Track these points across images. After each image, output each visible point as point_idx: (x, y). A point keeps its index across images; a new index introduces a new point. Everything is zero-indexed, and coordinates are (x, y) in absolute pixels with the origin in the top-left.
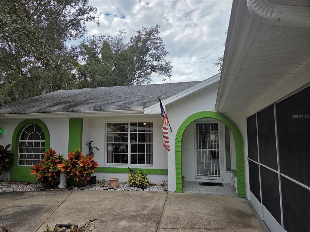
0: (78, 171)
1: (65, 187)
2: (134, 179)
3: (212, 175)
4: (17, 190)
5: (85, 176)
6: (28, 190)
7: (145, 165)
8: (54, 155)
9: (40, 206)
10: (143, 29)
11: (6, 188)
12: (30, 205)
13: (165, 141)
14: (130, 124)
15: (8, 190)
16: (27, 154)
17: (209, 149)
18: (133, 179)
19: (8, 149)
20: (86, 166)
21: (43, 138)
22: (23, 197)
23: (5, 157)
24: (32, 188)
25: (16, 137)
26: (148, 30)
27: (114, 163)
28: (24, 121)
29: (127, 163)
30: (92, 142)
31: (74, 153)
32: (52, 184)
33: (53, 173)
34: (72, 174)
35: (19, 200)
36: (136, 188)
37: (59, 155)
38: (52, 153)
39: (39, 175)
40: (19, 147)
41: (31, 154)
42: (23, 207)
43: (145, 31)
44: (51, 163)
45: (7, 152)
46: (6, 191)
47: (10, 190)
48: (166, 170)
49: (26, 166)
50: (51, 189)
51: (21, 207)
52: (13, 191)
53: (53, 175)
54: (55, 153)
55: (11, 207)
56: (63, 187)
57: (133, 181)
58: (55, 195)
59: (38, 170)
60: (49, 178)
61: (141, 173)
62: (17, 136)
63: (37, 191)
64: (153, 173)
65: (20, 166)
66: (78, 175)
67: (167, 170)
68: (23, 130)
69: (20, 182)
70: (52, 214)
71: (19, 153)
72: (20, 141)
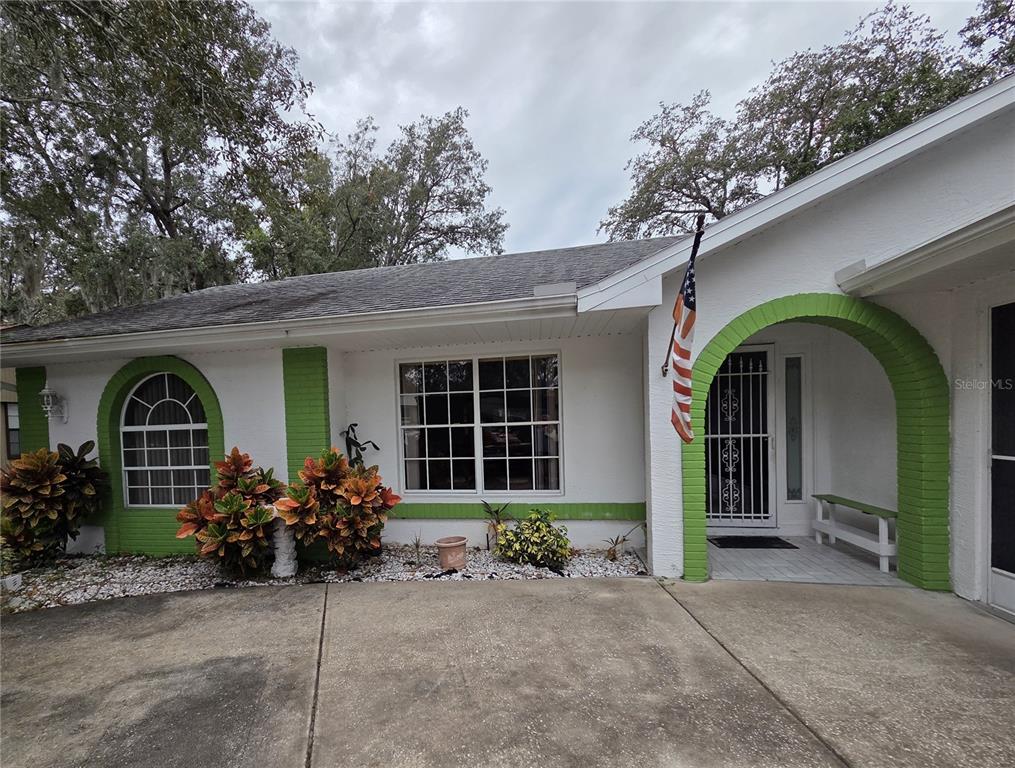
0: (344, 523)
1: (294, 574)
3: (743, 515)
4: (136, 590)
5: (365, 536)
6: (173, 589)
7: (534, 491)
8: (248, 469)
9: (245, 667)
10: (421, 121)
11: (97, 584)
12: (201, 660)
13: (679, 404)
15: (105, 593)
16: (151, 471)
17: (734, 436)
19: (88, 458)
20: (368, 503)
21: (200, 417)
22: (165, 619)
23: (83, 483)
24: (187, 581)
25: (109, 416)
26: (434, 125)
27: (428, 490)
28: (130, 363)
29: (474, 488)
30: (356, 425)
31: (320, 462)
32: (254, 564)
33: (254, 531)
34: (321, 533)
35: (153, 637)
37: (262, 470)
38: (239, 463)
39: (208, 541)
40: (122, 449)
41: (162, 471)
42: (179, 676)
43: (426, 126)
44: (245, 499)
45: (87, 466)
46: (100, 597)
47: (112, 593)
49: (151, 506)
50: (251, 583)
51: (171, 678)
52: (122, 595)
53: (255, 535)
54: (248, 463)
55: (131, 678)
56: (290, 574)
58: (275, 607)
59: (200, 524)
60: (242, 549)
62: (112, 414)
63: (205, 591)
64: (567, 516)
65: (131, 509)
66: (344, 534)
68: (130, 395)
69: (138, 555)
70: (313, 715)
71: (124, 468)
72: (124, 429)
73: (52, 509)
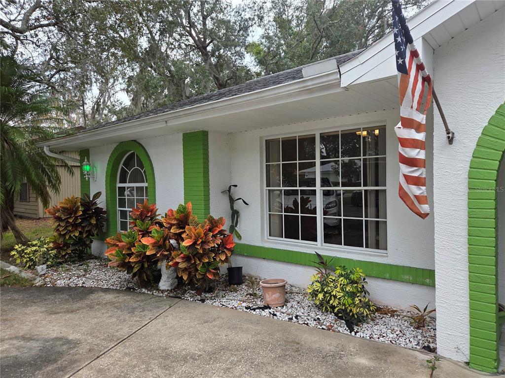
2: (325, 290)
5: (199, 269)
7: (363, 249)
8: (150, 214)
11: (78, 276)
14: (321, 136)
15: (75, 283)
16: (129, 211)
18: (323, 290)
19: (97, 201)
23: (91, 216)
25: (109, 177)
27: (283, 239)
28: (117, 146)
29: (316, 240)
30: (236, 186)
32: (145, 278)
33: (139, 256)
36: (331, 317)
39: (114, 259)
40: (118, 197)
48: (431, 274)
50: (144, 290)
56: (167, 288)
57: (321, 296)
60: (133, 267)
61: (347, 277)
62: (111, 176)
64: (387, 276)
67: (435, 270)
68: (121, 165)
71: (118, 209)
72: (119, 185)
73: (76, 229)
